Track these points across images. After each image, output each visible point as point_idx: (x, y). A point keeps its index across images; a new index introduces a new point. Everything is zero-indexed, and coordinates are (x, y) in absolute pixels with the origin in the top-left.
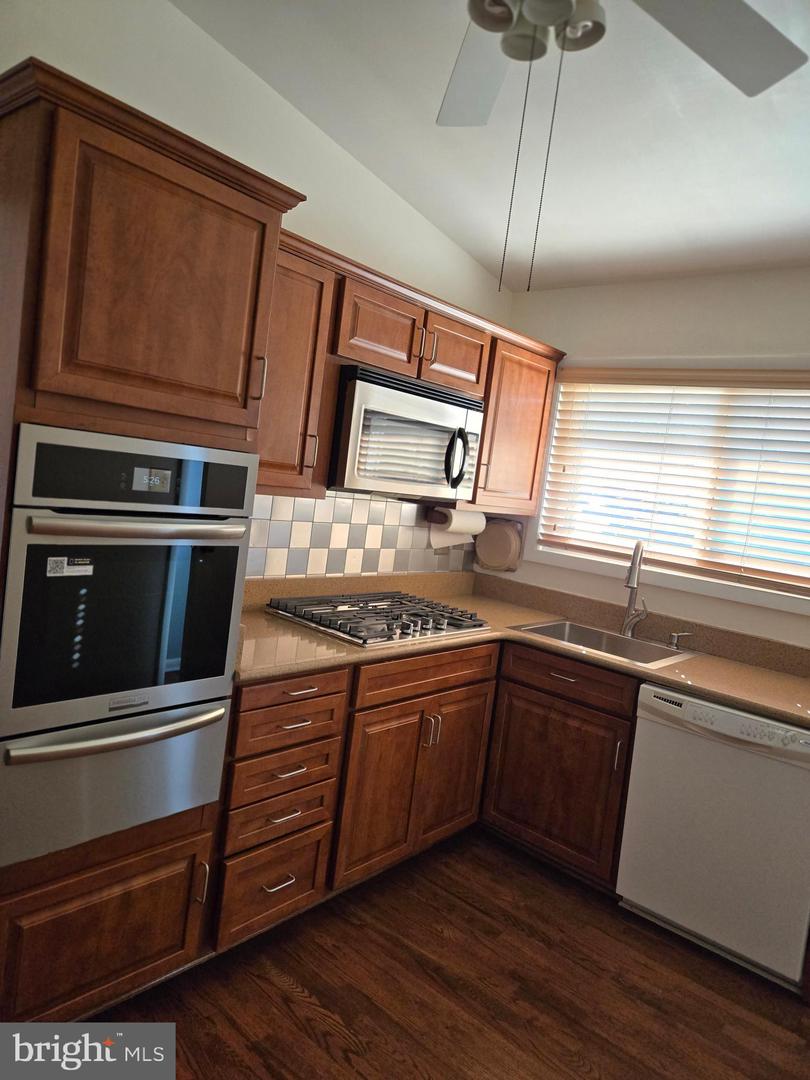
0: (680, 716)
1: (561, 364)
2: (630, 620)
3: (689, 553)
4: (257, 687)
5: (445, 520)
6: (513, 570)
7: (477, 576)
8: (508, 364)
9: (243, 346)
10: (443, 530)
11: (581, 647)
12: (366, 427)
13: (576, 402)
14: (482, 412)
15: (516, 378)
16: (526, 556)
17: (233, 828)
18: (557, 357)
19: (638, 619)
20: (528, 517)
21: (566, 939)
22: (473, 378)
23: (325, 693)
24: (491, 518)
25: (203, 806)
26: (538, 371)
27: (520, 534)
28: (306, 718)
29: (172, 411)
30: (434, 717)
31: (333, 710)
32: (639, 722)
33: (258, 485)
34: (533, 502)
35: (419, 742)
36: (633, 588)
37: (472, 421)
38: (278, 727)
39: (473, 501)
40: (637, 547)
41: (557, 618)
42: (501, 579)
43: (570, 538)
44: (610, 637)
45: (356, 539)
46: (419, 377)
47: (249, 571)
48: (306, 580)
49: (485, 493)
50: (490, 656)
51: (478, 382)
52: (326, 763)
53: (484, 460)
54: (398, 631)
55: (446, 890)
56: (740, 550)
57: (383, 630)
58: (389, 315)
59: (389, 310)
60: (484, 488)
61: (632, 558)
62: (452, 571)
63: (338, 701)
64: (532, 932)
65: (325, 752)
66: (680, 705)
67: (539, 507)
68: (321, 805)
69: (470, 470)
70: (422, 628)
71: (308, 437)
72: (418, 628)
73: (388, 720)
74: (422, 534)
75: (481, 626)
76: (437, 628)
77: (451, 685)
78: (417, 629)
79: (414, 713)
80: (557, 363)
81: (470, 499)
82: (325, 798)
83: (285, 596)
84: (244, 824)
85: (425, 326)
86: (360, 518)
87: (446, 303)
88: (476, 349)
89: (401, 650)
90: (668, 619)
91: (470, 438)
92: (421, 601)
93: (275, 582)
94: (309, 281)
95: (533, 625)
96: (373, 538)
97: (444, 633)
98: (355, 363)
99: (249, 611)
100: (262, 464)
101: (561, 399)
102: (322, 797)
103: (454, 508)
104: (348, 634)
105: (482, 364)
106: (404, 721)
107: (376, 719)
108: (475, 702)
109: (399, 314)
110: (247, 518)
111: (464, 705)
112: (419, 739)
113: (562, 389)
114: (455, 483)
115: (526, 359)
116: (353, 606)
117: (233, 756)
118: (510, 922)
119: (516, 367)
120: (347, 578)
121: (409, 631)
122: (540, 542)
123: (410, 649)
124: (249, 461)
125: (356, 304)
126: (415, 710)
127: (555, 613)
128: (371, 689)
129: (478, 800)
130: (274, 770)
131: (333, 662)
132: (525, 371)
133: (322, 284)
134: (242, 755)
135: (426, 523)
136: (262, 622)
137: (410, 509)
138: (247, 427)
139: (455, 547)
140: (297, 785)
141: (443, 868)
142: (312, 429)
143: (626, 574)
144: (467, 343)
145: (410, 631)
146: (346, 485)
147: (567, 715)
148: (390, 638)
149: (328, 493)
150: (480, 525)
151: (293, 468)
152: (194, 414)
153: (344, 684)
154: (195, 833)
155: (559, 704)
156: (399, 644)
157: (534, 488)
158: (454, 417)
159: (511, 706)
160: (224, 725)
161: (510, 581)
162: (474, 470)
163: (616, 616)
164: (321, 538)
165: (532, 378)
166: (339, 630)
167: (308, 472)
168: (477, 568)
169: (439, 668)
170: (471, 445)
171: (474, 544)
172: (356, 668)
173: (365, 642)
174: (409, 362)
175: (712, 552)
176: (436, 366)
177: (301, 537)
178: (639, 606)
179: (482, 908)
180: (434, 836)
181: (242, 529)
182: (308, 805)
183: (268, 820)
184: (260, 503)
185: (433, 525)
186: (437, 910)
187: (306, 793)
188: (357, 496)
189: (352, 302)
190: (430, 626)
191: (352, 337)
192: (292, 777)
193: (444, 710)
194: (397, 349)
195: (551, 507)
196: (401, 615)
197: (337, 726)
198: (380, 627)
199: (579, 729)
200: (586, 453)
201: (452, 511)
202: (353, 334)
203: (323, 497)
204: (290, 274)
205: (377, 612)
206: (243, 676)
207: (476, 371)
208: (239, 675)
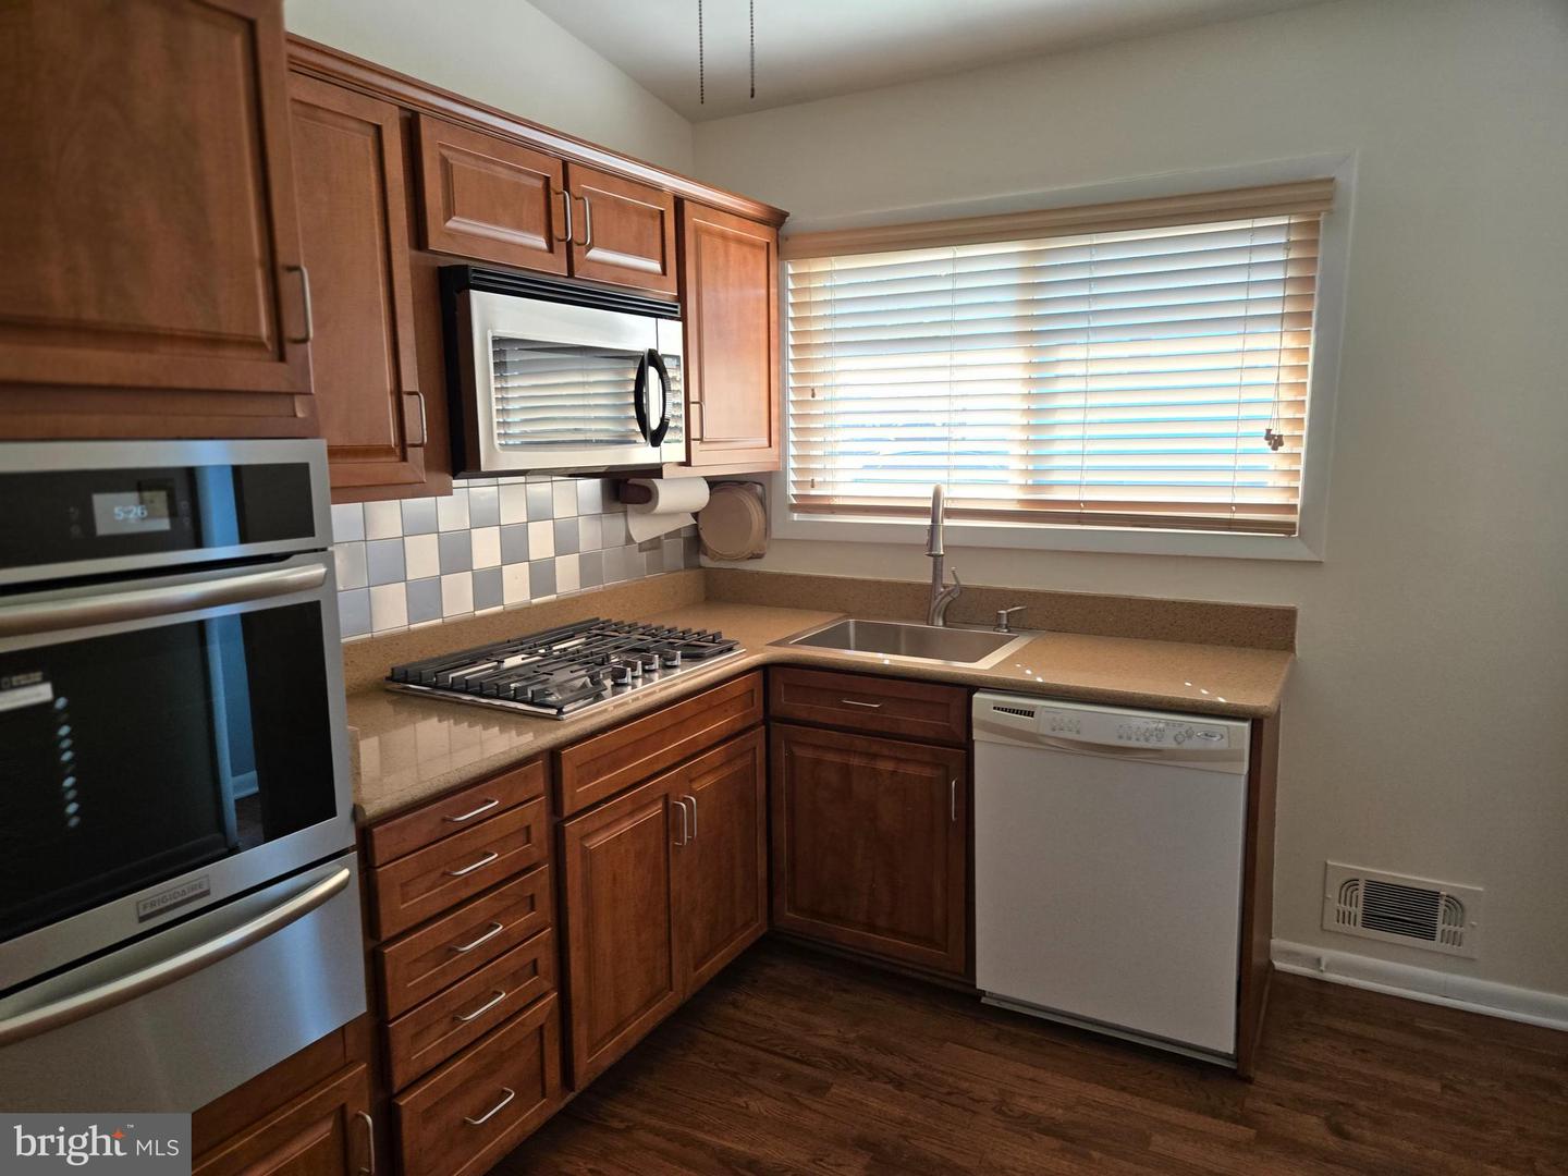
0: (1033, 730)
1: (785, 229)
2: (939, 602)
3: (1006, 492)
4: (397, 821)
5: (647, 497)
6: (759, 557)
7: (708, 572)
8: (705, 238)
9: (256, 249)
10: (649, 512)
11: (880, 655)
12: (500, 366)
13: (815, 288)
14: (678, 319)
15: (721, 260)
16: (777, 532)
17: (399, 1049)
18: (776, 220)
19: (949, 599)
20: (769, 475)
21: (923, 1071)
22: (656, 266)
23: (512, 804)
24: (714, 483)
25: (343, 1027)
26: (752, 245)
27: (762, 501)
28: (487, 849)
29: (145, 382)
30: (684, 800)
31: (528, 828)
32: (979, 750)
33: (332, 488)
34: (774, 450)
35: (667, 843)
36: (936, 557)
37: (666, 336)
38: (444, 874)
39: (687, 463)
40: (937, 496)
41: (836, 616)
42: (744, 571)
43: (836, 496)
44: (911, 631)
45: (514, 546)
46: (571, 274)
47: (345, 630)
48: (445, 627)
49: (704, 447)
50: (752, 691)
51: (664, 272)
52: (532, 909)
53: (694, 396)
54: (609, 683)
55: (741, 1043)
56: (1075, 477)
57: (584, 685)
58: (503, 174)
59: (502, 165)
60: (701, 440)
61: (932, 512)
62: (669, 572)
63: (535, 813)
64: (874, 1073)
65: (529, 894)
66: (1031, 714)
67: (783, 455)
68: (536, 973)
69: (675, 412)
70: (644, 671)
71: (405, 397)
72: (639, 672)
73: (617, 821)
74: (616, 524)
75: (730, 650)
76: (667, 667)
77: (702, 747)
78: (636, 674)
79: (654, 802)
80: (778, 230)
81: (684, 459)
82: (540, 963)
83: (414, 659)
84: (417, 1036)
85: (566, 187)
86: (513, 513)
87: (595, 147)
88: (653, 217)
89: (621, 712)
90: (989, 591)
91: (667, 363)
92: (633, 627)
93: (393, 640)
94: (353, 125)
95: (804, 632)
96: (541, 542)
97: (678, 672)
98: (464, 262)
99: (359, 694)
100: (334, 452)
101: (791, 286)
102: (535, 961)
103: (660, 476)
104: (531, 703)
105: (667, 242)
106: (642, 817)
107: (597, 824)
108: (739, 764)
109: (520, 171)
110: (324, 550)
111: (726, 772)
112: (667, 837)
113: (791, 271)
114: (656, 438)
115: (731, 228)
116: (531, 654)
117: (379, 939)
118: (840, 1066)
119: (718, 242)
120: (509, 613)
121: (625, 680)
122: (794, 508)
123: (633, 707)
124: (307, 451)
125: (445, 162)
126: (656, 796)
127: (829, 609)
128: (581, 782)
129: (765, 901)
130: (449, 942)
131: (516, 755)
132: (733, 247)
133: (378, 129)
134: (393, 933)
135: (619, 506)
136: (384, 709)
137: (592, 487)
138: (291, 395)
139: (669, 535)
140: (489, 955)
141: (731, 1011)
142: (410, 381)
143: (925, 538)
144: (641, 212)
145: (628, 679)
146: (484, 467)
147: (875, 756)
148: (598, 697)
149: (456, 483)
150: (700, 496)
151: (388, 451)
152: (187, 384)
153: (540, 784)
154: (336, 1073)
155: (860, 742)
156: (612, 706)
157: (773, 430)
158: (639, 333)
159: (791, 758)
160: (353, 898)
161: (758, 573)
162: (682, 412)
163: (917, 599)
164: (456, 555)
165: (745, 258)
166: (514, 700)
167: (416, 455)
168: (705, 561)
169: (680, 726)
170: (670, 374)
171: (695, 527)
172: (553, 755)
173: (560, 711)
174: (551, 249)
175: (1037, 487)
176: (595, 254)
177: (423, 558)
178: (948, 580)
179: (798, 1056)
180: (709, 969)
181: (319, 570)
182: (515, 978)
183: (454, 1019)
184: (343, 518)
185: (630, 507)
186: (735, 1075)
187: (510, 961)
188: (502, 480)
189: (438, 157)
190: (656, 665)
191: (447, 218)
192: (480, 947)
193: (697, 786)
194: (528, 230)
195: (801, 453)
196: (608, 657)
197: (539, 848)
198: (578, 683)
199: (894, 773)
200: (841, 365)
201: (656, 481)
202: (449, 213)
203: (448, 492)
204: (321, 114)
205: (571, 658)
206: (371, 810)
207: (659, 256)
208: (363, 810)
